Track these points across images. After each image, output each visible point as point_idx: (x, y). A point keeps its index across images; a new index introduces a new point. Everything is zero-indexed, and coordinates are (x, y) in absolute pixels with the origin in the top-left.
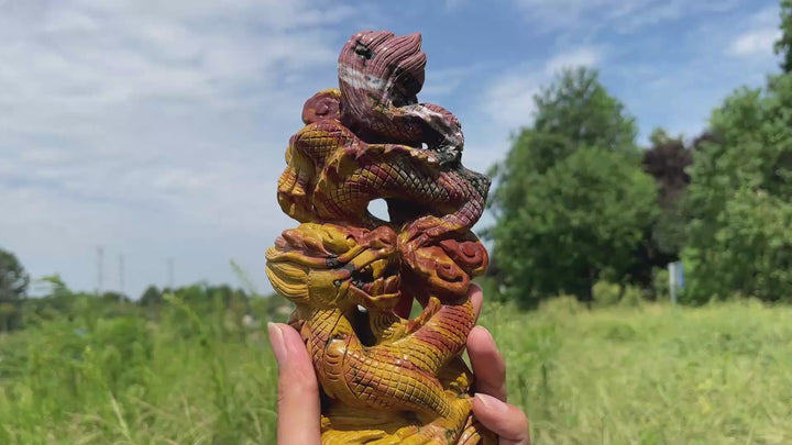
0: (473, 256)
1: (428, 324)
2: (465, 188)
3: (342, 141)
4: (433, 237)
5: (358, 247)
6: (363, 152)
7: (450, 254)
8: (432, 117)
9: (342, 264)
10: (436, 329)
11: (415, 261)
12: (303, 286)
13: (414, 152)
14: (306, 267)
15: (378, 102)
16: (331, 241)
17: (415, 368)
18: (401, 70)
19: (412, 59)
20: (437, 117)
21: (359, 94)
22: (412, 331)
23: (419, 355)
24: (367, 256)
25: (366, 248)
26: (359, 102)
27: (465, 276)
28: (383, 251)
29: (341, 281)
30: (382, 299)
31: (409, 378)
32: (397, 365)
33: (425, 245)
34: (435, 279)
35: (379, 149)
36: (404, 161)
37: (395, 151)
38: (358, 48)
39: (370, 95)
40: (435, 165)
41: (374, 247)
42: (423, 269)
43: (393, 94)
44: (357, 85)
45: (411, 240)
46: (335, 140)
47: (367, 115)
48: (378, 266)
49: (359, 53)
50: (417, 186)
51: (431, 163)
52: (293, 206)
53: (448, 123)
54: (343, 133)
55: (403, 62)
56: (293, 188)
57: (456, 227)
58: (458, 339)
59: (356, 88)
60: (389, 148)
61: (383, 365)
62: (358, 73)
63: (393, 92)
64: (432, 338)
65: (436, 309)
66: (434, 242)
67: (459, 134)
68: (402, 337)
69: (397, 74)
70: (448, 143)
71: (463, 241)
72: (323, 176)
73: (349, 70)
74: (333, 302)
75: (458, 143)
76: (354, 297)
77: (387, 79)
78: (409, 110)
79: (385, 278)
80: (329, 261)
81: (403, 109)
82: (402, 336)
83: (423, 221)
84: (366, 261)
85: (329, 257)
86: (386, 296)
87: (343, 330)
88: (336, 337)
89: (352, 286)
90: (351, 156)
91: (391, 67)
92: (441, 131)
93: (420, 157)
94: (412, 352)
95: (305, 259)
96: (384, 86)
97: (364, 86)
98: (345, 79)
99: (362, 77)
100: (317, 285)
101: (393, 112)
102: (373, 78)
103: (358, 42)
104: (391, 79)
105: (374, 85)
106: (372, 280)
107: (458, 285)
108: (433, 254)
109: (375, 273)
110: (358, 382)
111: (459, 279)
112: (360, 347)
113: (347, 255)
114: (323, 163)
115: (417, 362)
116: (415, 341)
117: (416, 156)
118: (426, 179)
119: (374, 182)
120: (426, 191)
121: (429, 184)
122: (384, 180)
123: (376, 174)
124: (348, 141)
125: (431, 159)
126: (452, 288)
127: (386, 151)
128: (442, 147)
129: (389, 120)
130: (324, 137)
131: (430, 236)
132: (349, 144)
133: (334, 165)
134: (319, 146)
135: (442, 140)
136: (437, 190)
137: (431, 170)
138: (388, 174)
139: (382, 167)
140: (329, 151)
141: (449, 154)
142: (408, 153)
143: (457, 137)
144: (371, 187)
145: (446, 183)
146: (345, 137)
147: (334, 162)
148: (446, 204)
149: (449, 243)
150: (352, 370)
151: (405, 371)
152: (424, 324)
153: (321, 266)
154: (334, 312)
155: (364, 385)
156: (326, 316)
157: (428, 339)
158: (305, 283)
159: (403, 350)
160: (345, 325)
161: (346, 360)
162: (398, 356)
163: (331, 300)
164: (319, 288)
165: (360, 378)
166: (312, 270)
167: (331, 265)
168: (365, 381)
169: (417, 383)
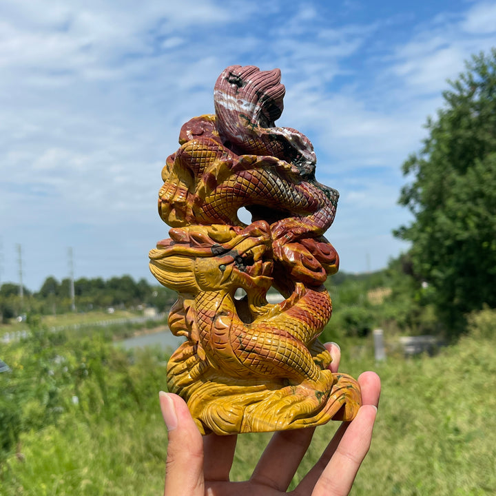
0: (328, 254)
1: (297, 305)
2: (320, 195)
3: (219, 154)
4: (298, 234)
5: (239, 236)
6: (238, 161)
7: (311, 250)
8: (293, 136)
9: (225, 251)
10: (304, 308)
11: (283, 254)
12: (189, 274)
13: (281, 163)
14: (193, 256)
15: (249, 122)
16: (215, 232)
17: (290, 336)
18: (267, 97)
19: (275, 88)
20: (297, 137)
21: (234, 115)
22: (284, 310)
23: (292, 326)
24: (248, 242)
25: (247, 237)
26: (234, 122)
27: (323, 269)
29: (225, 265)
30: (262, 279)
31: (287, 343)
32: (276, 334)
33: (291, 241)
34: (301, 268)
35: (252, 158)
36: (272, 170)
37: (264, 161)
38: (231, 78)
39: (243, 115)
40: (297, 174)
41: (254, 234)
42: (292, 259)
43: (260, 117)
44: (232, 107)
45: (279, 237)
46: (213, 153)
47: (240, 132)
48: (258, 251)
49: (231, 82)
50: (282, 192)
51: (294, 174)
53: (305, 143)
54: (220, 148)
55: (269, 90)
56: (173, 196)
57: (314, 228)
59: (231, 110)
60: (260, 159)
62: (232, 98)
63: (261, 115)
64: (301, 315)
65: (303, 294)
66: (297, 239)
67: (313, 152)
69: (264, 100)
70: (304, 160)
72: (202, 184)
73: (224, 96)
74: (218, 285)
75: (313, 160)
77: (255, 103)
78: (273, 131)
79: (263, 262)
80: (214, 249)
81: (269, 129)
82: (277, 313)
84: (247, 247)
85: (214, 247)
86: (264, 277)
87: (227, 308)
88: (221, 313)
89: (235, 269)
91: (259, 94)
93: (286, 167)
94: (287, 324)
95: (192, 250)
96: (253, 110)
97: (237, 109)
98: (221, 103)
99: (236, 101)
100: (205, 270)
101: (261, 131)
102: (245, 102)
103: (231, 74)
104: (258, 103)
105: (245, 108)
107: (319, 275)
108: (298, 249)
109: (256, 257)
110: (243, 349)
111: (318, 270)
112: (241, 323)
113: (230, 243)
114: (202, 172)
115: (292, 332)
116: (288, 317)
117: (282, 166)
118: (289, 186)
119: (248, 187)
120: (289, 197)
121: (292, 191)
122: (256, 186)
123: (250, 180)
124: (224, 154)
125: (294, 170)
126: (315, 276)
127: (258, 161)
128: (300, 163)
129: (258, 137)
130: (205, 150)
131: (295, 234)
132: (225, 156)
133: (214, 173)
134: (200, 158)
135: (300, 157)
136: (298, 196)
137: (293, 179)
138: (259, 180)
139: (254, 174)
140: (208, 162)
141: (306, 168)
142: (275, 163)
143: (312, 155)
144: (246, 192)
145: (305, 191)
146: (222, 151)
147: (213, 171)
148: (305, 209)
149: (309, 241)
150: (238, 339)
151: (283, 338)
152: (293, 305)
153: (207, 254)
154: (218, 293)
155: (248, 351)
156: (211, 298)
157: (298, 316)
158: (191, 271)
159: (280, 323)
160: (229, 305)
161: (231, 332)
162: (276, 327)
163: (216, 283)
164: (205, 273)
165: (244, 346)
166: (198, 259)
167: (216, 252)
168: (249, 348)
169: (293, 348)
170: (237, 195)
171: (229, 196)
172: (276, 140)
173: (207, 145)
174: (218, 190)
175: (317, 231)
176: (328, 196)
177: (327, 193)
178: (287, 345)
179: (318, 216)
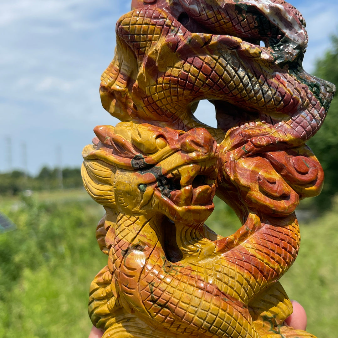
0: (305, 173)
1: (243, 244)
2: (303, 93)
3: (166, 29)
4: (260, 146)
5: (168, 148)
6: (186, 42)
7: (279, 168)
8: (271, 8)
9: (148, 167)
10: (252, 252)
11: (235, 171)
12: (108, 187)
13: (245, 46)
14: (114, 167)
17: (220, 294)
22: (222, 251)
23: (226, 279)
24: (176, 159)
27: (293, 194)
28: (193, 155)
30: (189, 211)
33: (249, 155)
34: (257, 194)
35: (204, 39)
36: (233, 55)
37: (221, 42)
40: (270, 63)
41: (184, 149)
42: (243, 182)
45: (235, 147)
46: (158, 29)
47: (196, 1)
48: (187, 172)
50: (245, 85)
51: (265, 61)
52: (113, 103)
53: (290, 17)
54: (168, 21)
56: (114, 82)
57: (288, 137)
58: (276, 266)
60: (216, 38)
61: (183, 285)
65: (254, 229)
66: (259, 152)
67: (302, 31)
68: (210, 256)
70: (287, 41)
71: (296, 155)
72: (142, 70)
74: (137, 209)
75: (300, 42)
76: (157, 205)
79: (195, 186)
80: (135, 162)
83: (249, 127)
84: (173, 166)
85: (136, 158)
86: (193, 207)
87: (146, 241)
88: (137, 247)
90: (173, 47)
92: (281, 25)
93: (252, 51)
95: (113, 158)
106: (179, 187)
107: (283, 204)
108: (257, 166)
109: (183, 180)
110: (154, 301)
111: (285, 197)
112: (161, 262)
114: (143, 54)
115: (223, 288)
116: (225, 263)
117: (247, 51)
118: (258, 78)
119: (197, 78)
120: (256, 93)
121: (261, 85)
122: (208, 76)
123: (199, 69)
124: (172, 30)
125: (265, 56)
126: (275, 206)
127: (212, 42)
128: (281, 45)
129: (220, 8)
130: (146, 24)
131: (255, 146)
132: (173, 33)
133: (153, 57)
134: (139, 34)
135: (281, 38)
136: (270, 93)
137: (265, 68)
138: (213, 69)
139: (206, 60)
140: (151, 40)
141: (288, 53)
142: (238, 46)
143: (300, 35)
144: (194, 84)
145: (281, 85)
146: (170, 26)
147: (153, 53)
148: (279, 110)
149: (278, 156)
150: (148, 287)
151: (208, 297)
152: (238, 244)
153: (126, 166)
154: (138, 219)
155: (160, 305)
156: (129, 222)
157: (240, 263)
158: (110, 185)
159: (209, 272)
160: (149, 235)
161: (143, 275)
162: (202, 278)
163: (135, 206)
164: (123, 191)
165: (156, 297)
166: (118, 171)
167: (137, 166)
168: (161, 301)
169: (221, 312)
170: (184, 87)
171: (173, 87)
172: (247, 12)
173: (151, 17)
174: (160, 79)
175: (291, 141)
176: (317, 93)
177: (315, 89)
178: (212, 306)
179: (297, 120)
